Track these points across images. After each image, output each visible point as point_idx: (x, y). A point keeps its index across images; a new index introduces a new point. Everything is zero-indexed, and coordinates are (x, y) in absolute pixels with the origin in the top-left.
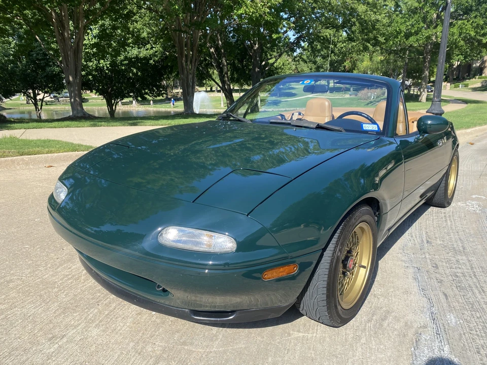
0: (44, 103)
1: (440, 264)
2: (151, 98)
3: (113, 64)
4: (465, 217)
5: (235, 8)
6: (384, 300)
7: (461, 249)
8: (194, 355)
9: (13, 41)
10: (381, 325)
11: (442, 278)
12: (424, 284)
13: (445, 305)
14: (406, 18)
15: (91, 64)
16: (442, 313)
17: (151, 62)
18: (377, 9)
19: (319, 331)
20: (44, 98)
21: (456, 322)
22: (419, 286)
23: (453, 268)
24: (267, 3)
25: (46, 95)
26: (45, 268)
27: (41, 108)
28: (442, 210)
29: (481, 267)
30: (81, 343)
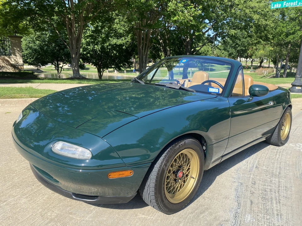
0: (62, 69)
1: (258, 182)
2: (123, 69)
3: (103, 48)
4: (291, 153)
5: (172, 16)
6: (208, 201)
7: (278, 174)
8: (73, 221)
9: (48, 34)
10: (198, 216)
11: (255, 191)
12: (241, 193)
13: (248, 209)
14: (287, 23)
15: (89, 47)
16: (244, 213)
17: (124, 47)
18: (267, 17)
19: (156, 215)
20: (63, 66)
21: (250, 221)
22: (236, 194)
23: (266, 186)
24: (192, 14)
25: (64, 65)
26: (15, 162)
27: (61, 72)
28: (277, 148)
29: (286, 187)
30: (13, 206)
